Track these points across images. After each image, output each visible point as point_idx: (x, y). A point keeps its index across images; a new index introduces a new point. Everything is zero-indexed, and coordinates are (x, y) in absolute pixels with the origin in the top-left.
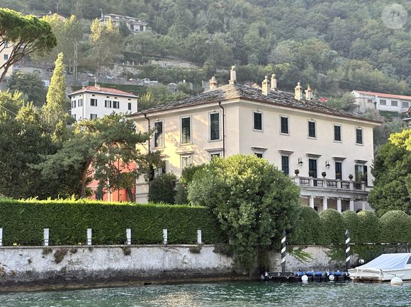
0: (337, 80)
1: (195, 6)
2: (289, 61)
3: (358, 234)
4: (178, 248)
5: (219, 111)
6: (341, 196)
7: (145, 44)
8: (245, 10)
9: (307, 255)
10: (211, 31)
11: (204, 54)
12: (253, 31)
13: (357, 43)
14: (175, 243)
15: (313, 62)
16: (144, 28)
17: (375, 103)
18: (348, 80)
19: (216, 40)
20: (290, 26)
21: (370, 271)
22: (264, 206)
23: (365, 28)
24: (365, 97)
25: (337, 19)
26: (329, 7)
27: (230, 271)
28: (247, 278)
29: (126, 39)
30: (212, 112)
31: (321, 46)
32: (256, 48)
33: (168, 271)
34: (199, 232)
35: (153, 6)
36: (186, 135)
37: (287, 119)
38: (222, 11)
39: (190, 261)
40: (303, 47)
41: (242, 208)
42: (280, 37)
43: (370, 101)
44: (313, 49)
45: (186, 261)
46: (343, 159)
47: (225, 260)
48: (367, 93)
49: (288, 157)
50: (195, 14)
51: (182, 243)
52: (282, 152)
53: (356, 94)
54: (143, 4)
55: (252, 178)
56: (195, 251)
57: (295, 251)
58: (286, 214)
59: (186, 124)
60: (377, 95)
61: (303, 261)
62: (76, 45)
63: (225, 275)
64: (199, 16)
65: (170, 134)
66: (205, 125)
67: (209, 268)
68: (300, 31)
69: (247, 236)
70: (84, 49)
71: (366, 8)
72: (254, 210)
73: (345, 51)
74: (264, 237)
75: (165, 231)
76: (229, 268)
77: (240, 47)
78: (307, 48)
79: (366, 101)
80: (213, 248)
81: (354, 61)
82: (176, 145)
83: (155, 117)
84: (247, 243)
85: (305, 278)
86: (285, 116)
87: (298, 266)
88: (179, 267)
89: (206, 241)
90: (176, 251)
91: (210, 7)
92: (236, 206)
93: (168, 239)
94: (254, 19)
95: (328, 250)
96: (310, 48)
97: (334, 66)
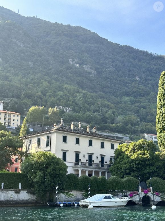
0: (139, 130)
1: (90, 104)
2: (122, 122)
3: (97, 186)
4: (8, 191)
5: (49, 135)
6: (101, 170)
7: (70, 116)
8: (108, 105)
9: (72, 195)
10: (94, 112)
11: (91, 120)
12: (110, 112)
13: (149, 117)
14: (7, 189)
15: (131, 123)
16: (71, 111)
17: (153, 138)
18: (143, 130)
19: (95, 115)
20: (124, 111)
21: (86, 202)
22: (47, 173)
23: (152, 112)
24: (149, 136)
25: (142, 109)
26: (140, 105)
27: (34, 201)
28: (43, 205)
29: (63, 115)
30: (47, 135)
31: (134, 118)
32: (110, 118)
33: (3, 201)
34: (20, 184)
35: (75, 104)
36: (39, 145)
37: (78, 139)
38: (100, 105)
39: (15, 197)
40: (127, 118)
41: (37, 173)
42: (120, 114)
43: (151, 137)
44: (131, 118)
45: (12, 197)
46: (105, 155)
47: (32, 196)
48: (150, 134)
49: (78, 154)
50: (90, 106)
51: (11, 189)
52: (75, 152)
53: (145, 135)
54: (72, 103)
55: (43, 161)
56: (17, 192)
57: (66, 193)
58: (58, 177)
59: (39, 140)
60: (153, 135)
61: (70, 198)
62: (44, 116)
63: (32, 203)
64: (91, 107)
65: (34, 144)
66: (45, 141)
67: (24, 200)
68: (128, 113)
69: (40, 186)
70: (48, 118)
71: (153, 105)
72: (42, 175)
73: (145, 120)
74: (47, 187)
75: (3, 184)
76: (34, 200)
77: (104, 118)
78: (129, 118)
79: (149, 137)
80: (27, 191)
81: (146, 123)
82: (35, 149)
83: (29, 138)
84: (40, 189)
85: (62, 205)
86: (77, 137)
87: (67, 199)
88: (8, 199)
89: (23, 188)
90: (7, 192)
91: (96, 104)
92: (35, 173)
93: (4, 187)
94: (111, 108)
95: (83, 192)
96: (130, 118)
97: (139, 125)
